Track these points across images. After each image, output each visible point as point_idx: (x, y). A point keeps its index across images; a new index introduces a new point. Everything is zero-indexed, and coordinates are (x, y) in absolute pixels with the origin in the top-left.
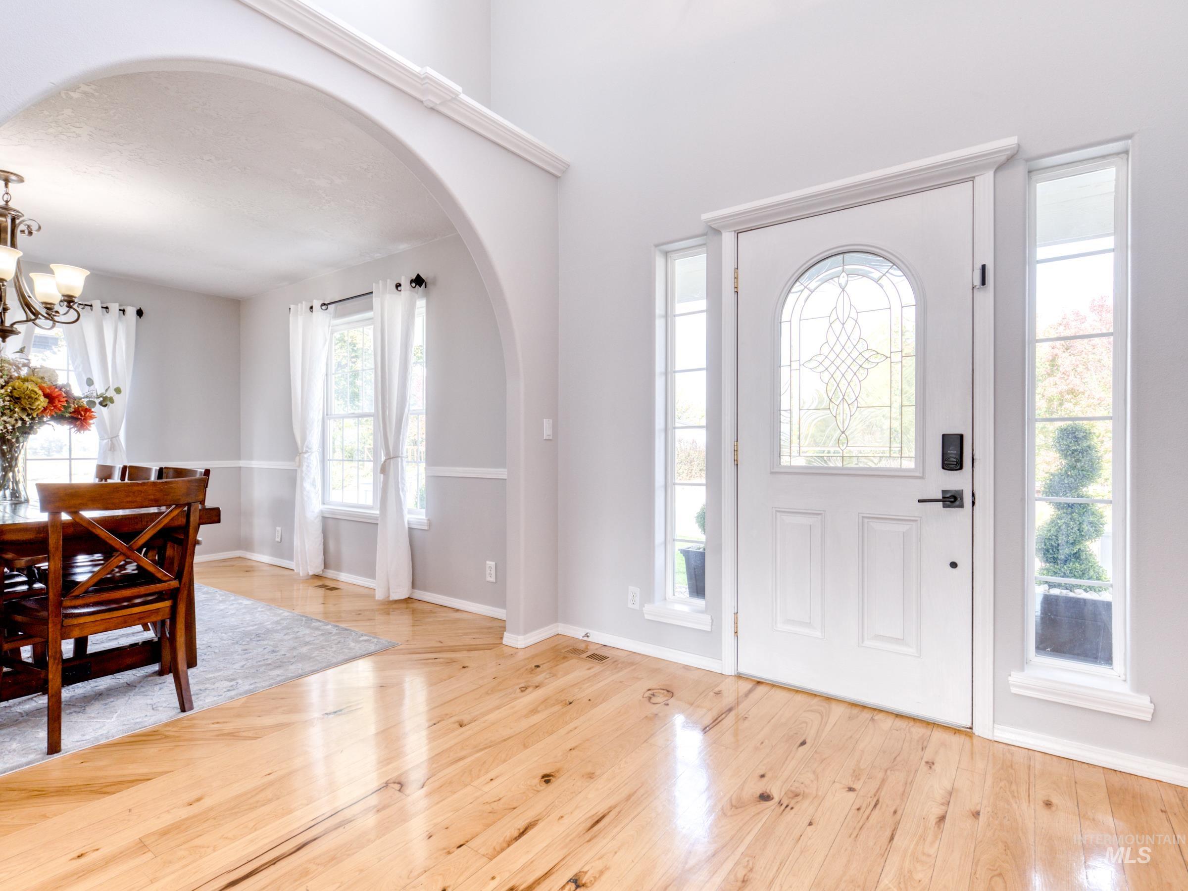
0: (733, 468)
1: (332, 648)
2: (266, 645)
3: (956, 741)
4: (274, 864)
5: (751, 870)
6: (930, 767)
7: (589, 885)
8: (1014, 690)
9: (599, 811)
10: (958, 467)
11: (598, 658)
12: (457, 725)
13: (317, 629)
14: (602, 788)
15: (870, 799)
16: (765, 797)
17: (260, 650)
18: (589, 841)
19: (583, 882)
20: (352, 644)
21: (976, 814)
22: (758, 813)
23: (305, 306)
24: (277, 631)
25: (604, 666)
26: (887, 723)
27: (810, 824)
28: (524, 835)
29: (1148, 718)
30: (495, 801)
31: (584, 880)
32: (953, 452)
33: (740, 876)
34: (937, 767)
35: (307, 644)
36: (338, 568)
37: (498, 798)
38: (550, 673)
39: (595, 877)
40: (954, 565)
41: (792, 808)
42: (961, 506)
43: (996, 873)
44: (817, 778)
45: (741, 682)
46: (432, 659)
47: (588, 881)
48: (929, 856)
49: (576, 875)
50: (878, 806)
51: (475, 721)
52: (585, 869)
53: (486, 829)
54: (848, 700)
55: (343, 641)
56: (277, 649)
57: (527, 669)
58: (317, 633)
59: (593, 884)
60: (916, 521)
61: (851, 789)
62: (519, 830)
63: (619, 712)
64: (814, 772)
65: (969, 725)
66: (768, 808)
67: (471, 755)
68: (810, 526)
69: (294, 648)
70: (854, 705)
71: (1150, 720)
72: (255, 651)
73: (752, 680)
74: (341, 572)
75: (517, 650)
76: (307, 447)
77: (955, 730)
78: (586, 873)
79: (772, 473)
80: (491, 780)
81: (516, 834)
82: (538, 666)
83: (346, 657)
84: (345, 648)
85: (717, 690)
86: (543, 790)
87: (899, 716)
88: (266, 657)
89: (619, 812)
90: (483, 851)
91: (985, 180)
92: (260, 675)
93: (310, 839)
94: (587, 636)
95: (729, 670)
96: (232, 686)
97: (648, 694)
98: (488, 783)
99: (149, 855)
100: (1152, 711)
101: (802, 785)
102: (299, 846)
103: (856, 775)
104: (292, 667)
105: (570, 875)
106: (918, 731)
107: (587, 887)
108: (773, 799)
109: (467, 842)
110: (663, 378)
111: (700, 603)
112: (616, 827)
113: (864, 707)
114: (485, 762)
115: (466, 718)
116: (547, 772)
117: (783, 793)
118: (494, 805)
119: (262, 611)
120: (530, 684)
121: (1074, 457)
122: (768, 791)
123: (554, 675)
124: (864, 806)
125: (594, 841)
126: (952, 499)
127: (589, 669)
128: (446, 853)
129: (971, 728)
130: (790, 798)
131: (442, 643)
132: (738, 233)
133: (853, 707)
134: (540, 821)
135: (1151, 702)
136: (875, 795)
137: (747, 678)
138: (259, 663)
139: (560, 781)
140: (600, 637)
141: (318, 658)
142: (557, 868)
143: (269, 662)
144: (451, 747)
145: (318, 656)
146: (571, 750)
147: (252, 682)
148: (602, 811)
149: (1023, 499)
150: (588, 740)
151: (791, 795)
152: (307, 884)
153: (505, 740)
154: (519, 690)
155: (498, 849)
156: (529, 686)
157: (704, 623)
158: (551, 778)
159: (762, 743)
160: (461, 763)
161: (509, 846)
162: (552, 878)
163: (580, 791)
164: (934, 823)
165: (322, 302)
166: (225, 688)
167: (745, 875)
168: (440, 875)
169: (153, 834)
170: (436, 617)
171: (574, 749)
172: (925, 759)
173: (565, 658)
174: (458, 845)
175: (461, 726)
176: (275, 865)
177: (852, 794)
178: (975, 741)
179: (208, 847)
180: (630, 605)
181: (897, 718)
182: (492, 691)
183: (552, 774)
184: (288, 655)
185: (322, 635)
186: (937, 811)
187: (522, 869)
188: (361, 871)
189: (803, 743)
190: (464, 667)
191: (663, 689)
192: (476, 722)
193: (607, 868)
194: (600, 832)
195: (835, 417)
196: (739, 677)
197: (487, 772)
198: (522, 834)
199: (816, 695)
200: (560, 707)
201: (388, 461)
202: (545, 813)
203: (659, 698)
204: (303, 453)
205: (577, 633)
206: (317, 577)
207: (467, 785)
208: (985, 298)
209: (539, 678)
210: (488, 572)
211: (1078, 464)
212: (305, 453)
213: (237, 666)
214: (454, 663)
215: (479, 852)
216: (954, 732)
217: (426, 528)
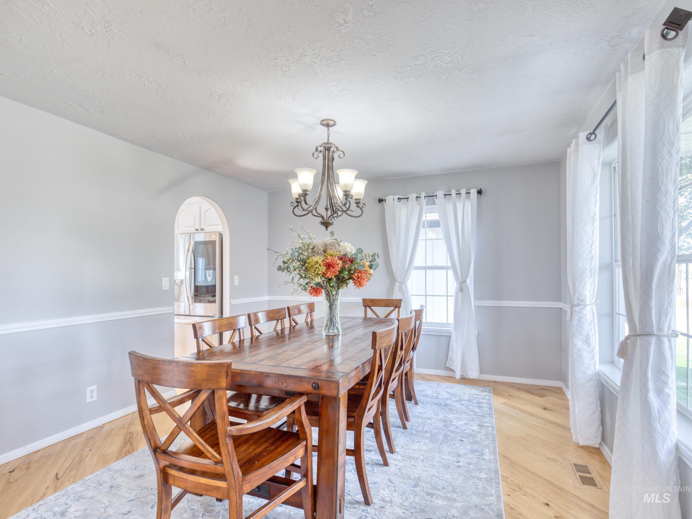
206: (591, 449)
212: (577, 306)
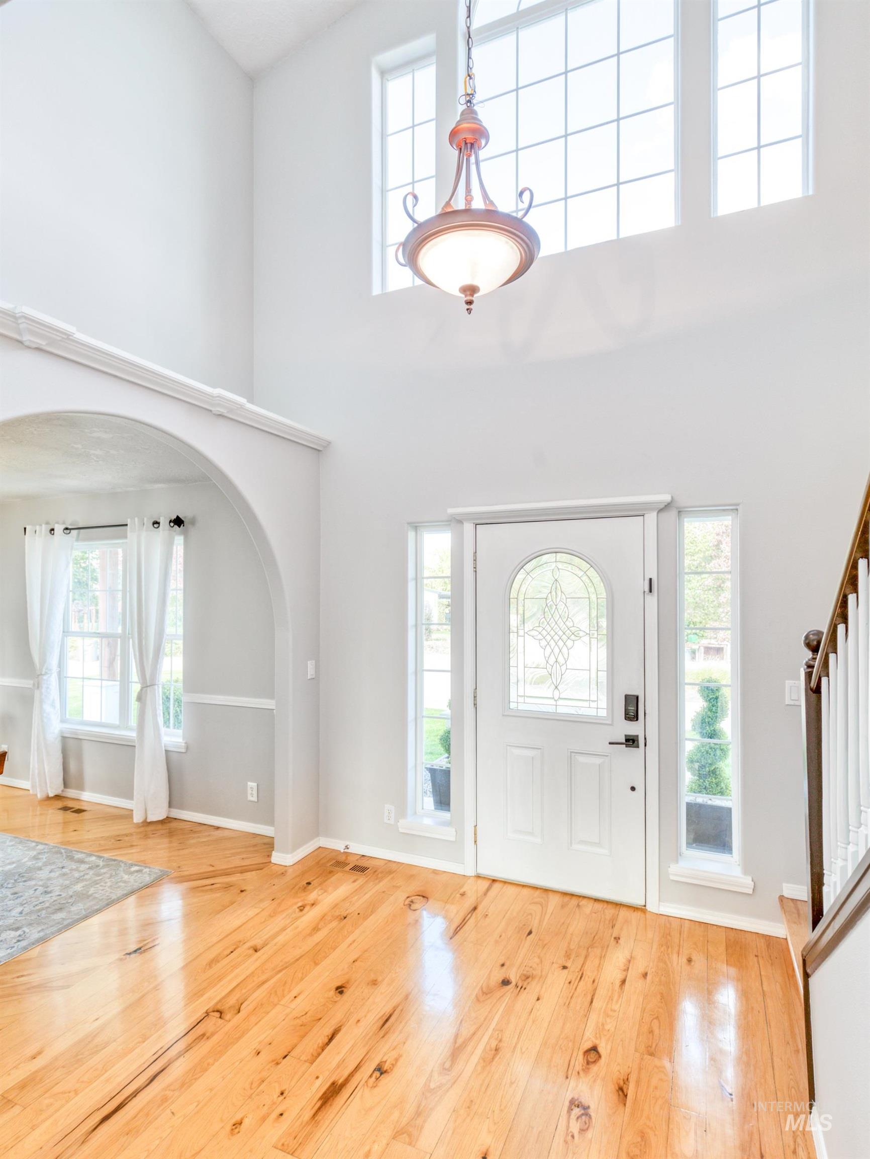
0: (473, 710)
1: (106, 883)
2: (35, 885)
3: (635, 916)
4: (135, 1096)
5: (500, 1041)
6: (617, 942)
7: (389, 1071)
8: (672, 877)
9: (386, 1012)
10: (635, 719)
11: (360, 869)
12: (251, 951)
13: (82, 862)
14: (385, 992)
15: (577, 973)
16: (506, 982)
17: (31, 892)
18: (383, 1037)
19: (385, 1069)
20: (126, 877)
21: (645, 975)
22: (502, 996)
23: (45, 529)
24: (40, 869)
25: (367, 877)
26: (588, 907)
27: (538, 999)
28: (333, 1040)
29: (751, 892)
30: (303, 1016)
31: (386, 1067)
32: (632, 708)
33: (493, 1045)
34: (621, 941)
35: (79, 880)
36: (81, 787)
37: (304, 1013)
38: (321, 889)
39: (393, 1064)
40: (633, 789)
41: (525, 989)
42: (638, 747)
43: (654, 1016)
44: (541, 962)
45: (480, 881)
46: (209, 885)
47: (388, 1068)
48: (615, 1011)
49: (379, 1065)
50: (583, 978)
51: (267, 945)
52: (384, 1059)
53: (301, 1040)
54: (560, 891)
55: (114, 873)
56: (49, 889)
57: (300, 888)
58: (83, 867)
59: (392, 1070)
60: (607, 756)
61: (565, 967)
62: (328, 1036)
63: (387, 922)
64: (539, 957)
65: (643, 903)
66: (508, 991)
67: (272, 977)
68: (533, 758)
69: (67, 887)
70: (565, 894)
71: (751, 893)
72: (27, 894)
73: (489, 879)
74: (84, 791)
75: (287, 868)
76: (47, 669)
77: (634, 908)
78: (385, 1062)
79: (503, 715)
80: (295, 997)
81: (326, 1040)
82: (309, 883)
83: (125, 892)
84: (119, 882)
85: (462, 891)
86: (340, 1000)
87: (597, 900)
88: (41, 899)
89: (402, 1010)
90: (303, 1058)
91: (651, 517)
92: (43, 921)
93: (158, 1071)
94: (347, 847)
95: (470, 872)
96: (20, 936)
97: (407, 902)
98: (292, 1000)
99: (17, 1109)
100: (753, 887)
101: (531, 969)
102: (151, 1078)
103: (568, 956)
104: (73, 909)
105: (373, 1066)
106: (610, 911)
107: (388, 1073)
108: (511, 983)
109: (289, 1052)
110: (414, 630)
111: (445, 815)
112: (401, 1022)
113: (572, 895)
114: (285, 983)
115: (258, 942)
116: (339, 984)
117: (518, 978)
118: (303, 1019)
119: (12, 846)
120: (306, 902)
121: (711, 702)
122: (507, 977)
123: (325, 891)
124: (573, 980)
125: (386, 1037)
126: (631, 741)
127: (354, 881)
128: (275, 1064)
129: (645, 906)
130: (523, 980)
131: (213, 866)
132: (476, 525)
133: (565, 896)
134: (343, 1026)
135: (753, 881)
136: (581, 970)
137: (484, 878)
138: (37, 908)
139: (351, 990)
140: (358, 848)
141: (97, 895)
142: (363, 1062)
143: (47, 905)
144: (253, 973)
145: (96, 893)
146: (354, 962)
147: (40, 929)
148: (388, 1011)
149: (676, 743)
150: (365, 951)
151: (524, 978)
152: (170, 1108)
153: (297, 960)
154: (297, 910)
155: (315, 1054)
156: (306, 905)
157: (449, 834)
158: (343, 989)
159: (500, 936)
160: (266, 986)
161: (323, 1050)
162: (362, 1069)
163: (368, 997)
164: (618, 986)
165: (64, 526)
166: (14, 938)
167: (497, 1045)
168: (276, 1082)
169: (13, 1088)
170: (199, 837)
171: (356, 961)
172: (614, 936)
173: (331, 872)
174: (283, 1057)
175: (256, 951)
176: (137, 1097)
177: (566, 971)
178: (648, 916)
179: (70, 1092)
180: (386, 821)
181: (595, 903)
182: (274, 913)
183: (343, 985)
184: (64, 895)
185: (90, 868)
186: (619, 976)
187: (338, 1066)
188: (211, 1090)
189: (530, 933)
190: (242, 891)
191: (419, 896)
192: (269, 946)
193: (400, 1056)
194: (389, 1029)
195: (551, 675)
196: (478, 877)
197: (290, 991)
198: (331, 1039)
199: (537, 888)
200: (337, 923)
201: (145, 689)
202: (345, 1020)
203: (417, 904)
204: (41, 674)
205: (338, 845)
206: (58, 797)
207: (276, 1005)
208: (652, 600)
209: (313, 896)
210: (249, 791)
211: (714, 708)
212: (44, 674)
213: (15, 912)
214: (232, 888)
215: (301, 1059)
216: (633, 909)
217: (183, 750)
